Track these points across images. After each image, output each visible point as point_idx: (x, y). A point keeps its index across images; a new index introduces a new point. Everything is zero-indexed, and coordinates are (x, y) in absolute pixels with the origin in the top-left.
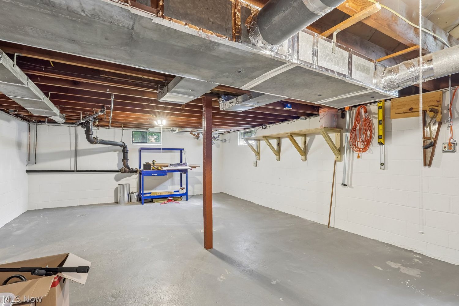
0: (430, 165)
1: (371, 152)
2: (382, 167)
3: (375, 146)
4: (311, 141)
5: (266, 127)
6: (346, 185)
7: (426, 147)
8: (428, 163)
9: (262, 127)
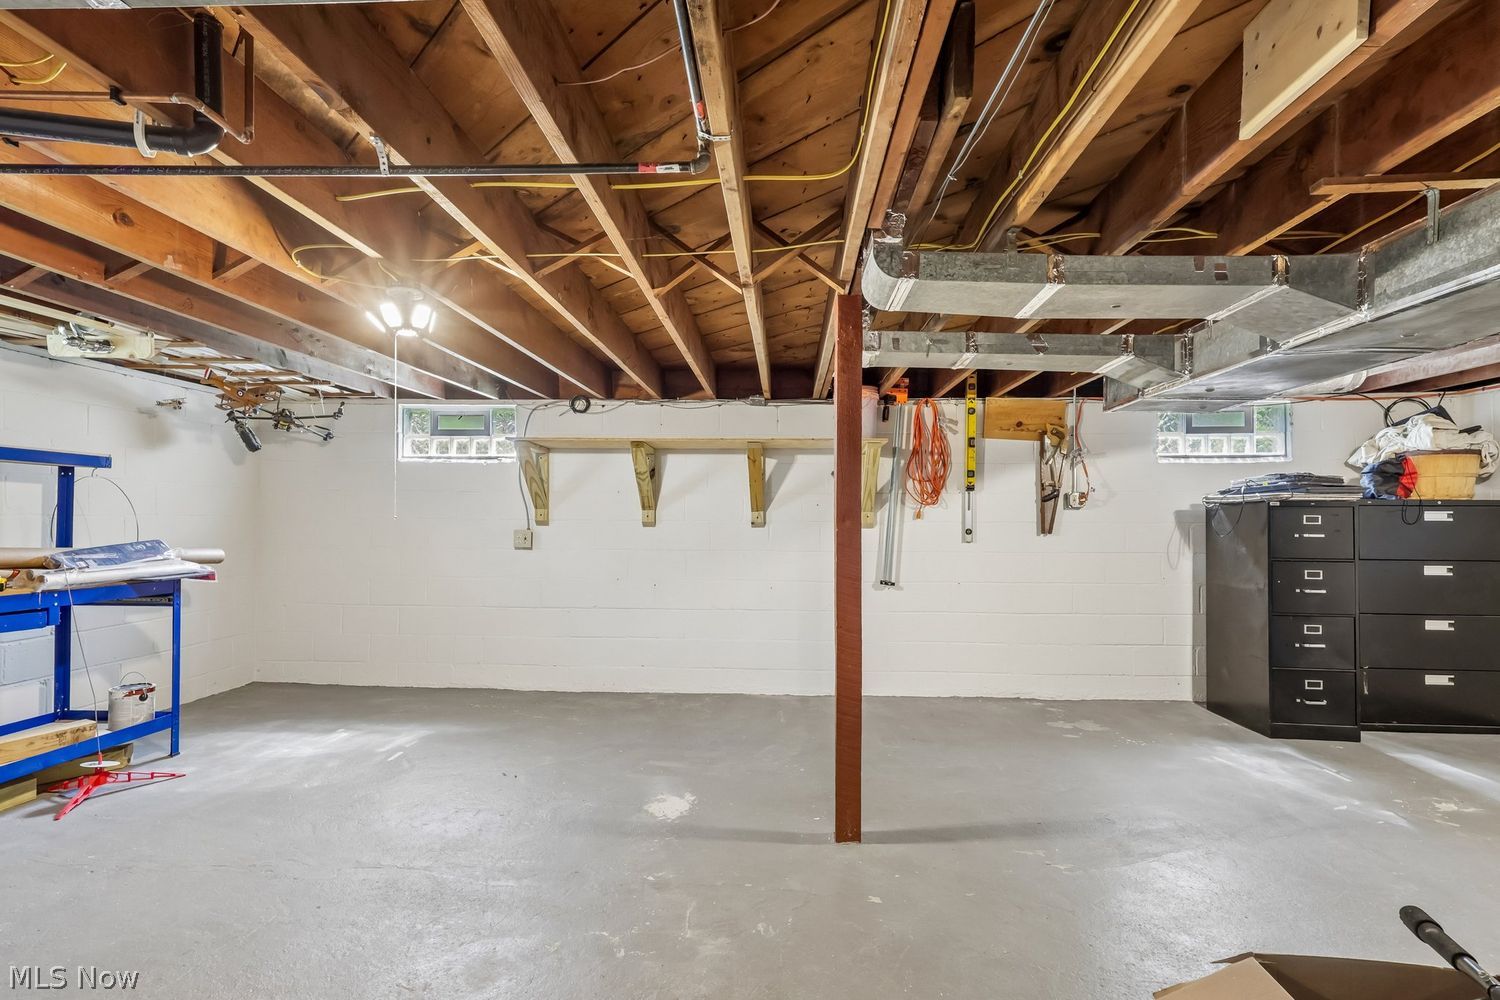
0: (1050, 532)
1: (944, 504)
2: (969, 537)
3: (953, 494)
4: (782, 471)
5: (588, 405)
6: (893, 584)
7: (1045, 499)
8: (1046, 527)
9: (572, 406)
